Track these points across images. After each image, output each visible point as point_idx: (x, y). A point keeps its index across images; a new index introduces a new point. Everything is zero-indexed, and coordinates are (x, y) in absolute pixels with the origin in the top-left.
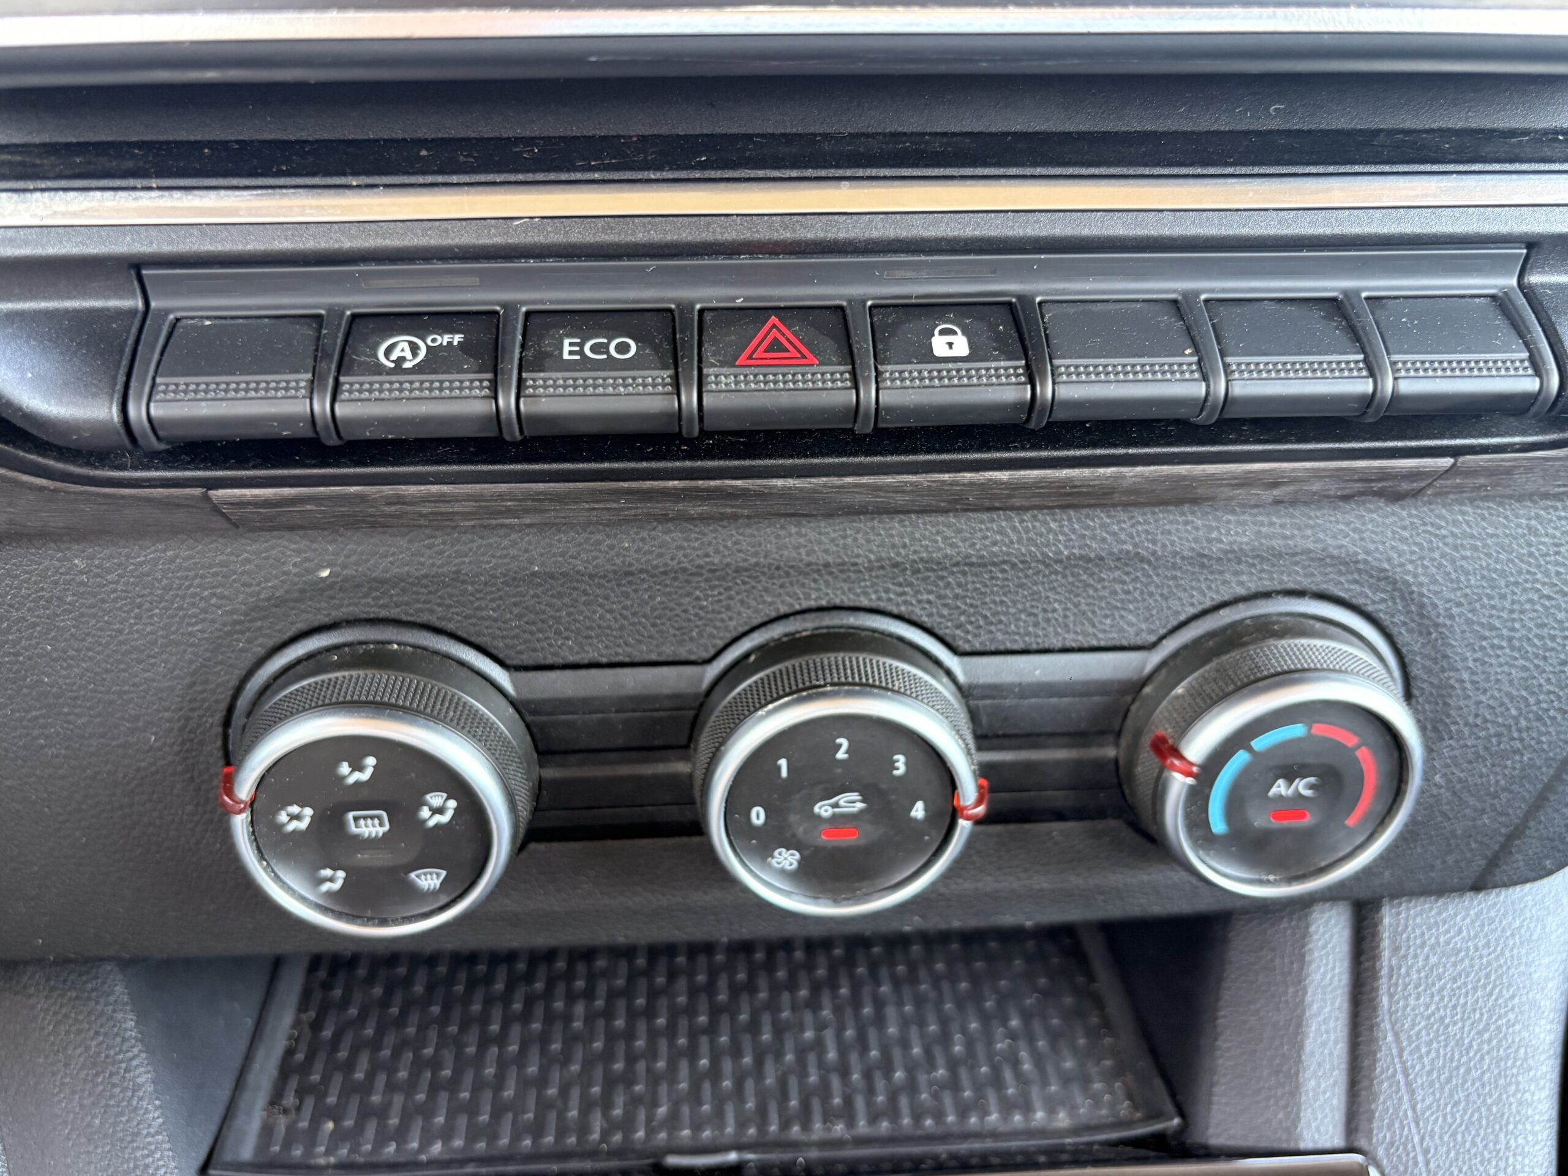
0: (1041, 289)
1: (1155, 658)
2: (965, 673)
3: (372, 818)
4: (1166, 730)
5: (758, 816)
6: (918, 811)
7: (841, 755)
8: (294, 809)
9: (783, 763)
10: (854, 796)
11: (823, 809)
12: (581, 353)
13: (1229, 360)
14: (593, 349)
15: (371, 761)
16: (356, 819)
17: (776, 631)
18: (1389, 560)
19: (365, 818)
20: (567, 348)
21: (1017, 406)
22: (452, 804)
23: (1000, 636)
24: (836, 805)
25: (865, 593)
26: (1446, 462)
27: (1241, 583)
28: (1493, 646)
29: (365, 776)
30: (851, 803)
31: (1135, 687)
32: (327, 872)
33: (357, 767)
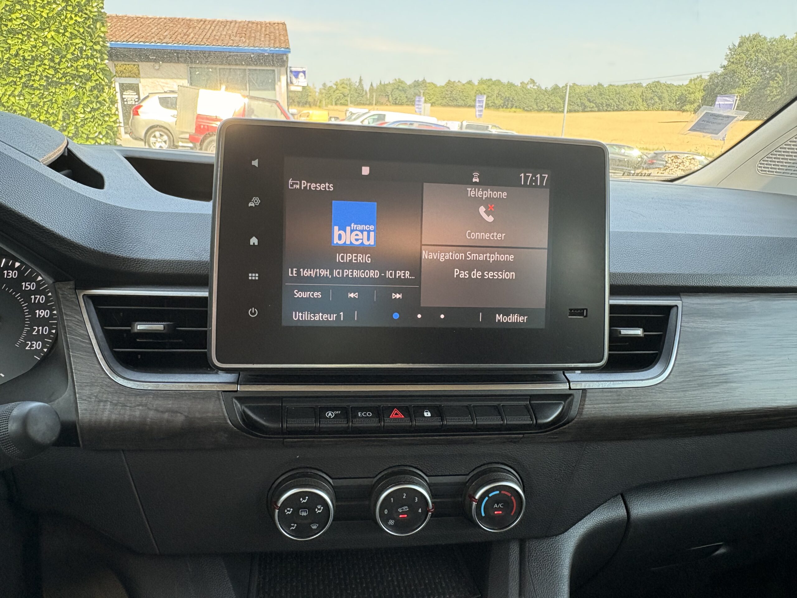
0: (444, 404)
1: (468, 477)
2: (429, 480)
3: (304, 511)
4: (471, 493)
5: (386, 512)
6: (420, 511)
7: (404, 497)
8: (289, 509)
9: (392, 499)
10: (406, 507)
11: (400, 510)
12: (362, 415)
13: (477, 417)
14: (364, 414)
15: (307, 498)
16: (301, 511)
17: (390, 470)
18: (516, 456)
19: (303, 511)
20: (359, 414)
21: (440, 426)
22: (322, 508)
23: (436, 472)
24: (402, 509)
25: (408, 462)
26: (521, 436)
27: (485, 460)
28: (540, 475)
29: (305, 501)
30: (406, 508)
31: (464, 484)
32: (293, 525)
33: (304, 499)
